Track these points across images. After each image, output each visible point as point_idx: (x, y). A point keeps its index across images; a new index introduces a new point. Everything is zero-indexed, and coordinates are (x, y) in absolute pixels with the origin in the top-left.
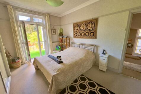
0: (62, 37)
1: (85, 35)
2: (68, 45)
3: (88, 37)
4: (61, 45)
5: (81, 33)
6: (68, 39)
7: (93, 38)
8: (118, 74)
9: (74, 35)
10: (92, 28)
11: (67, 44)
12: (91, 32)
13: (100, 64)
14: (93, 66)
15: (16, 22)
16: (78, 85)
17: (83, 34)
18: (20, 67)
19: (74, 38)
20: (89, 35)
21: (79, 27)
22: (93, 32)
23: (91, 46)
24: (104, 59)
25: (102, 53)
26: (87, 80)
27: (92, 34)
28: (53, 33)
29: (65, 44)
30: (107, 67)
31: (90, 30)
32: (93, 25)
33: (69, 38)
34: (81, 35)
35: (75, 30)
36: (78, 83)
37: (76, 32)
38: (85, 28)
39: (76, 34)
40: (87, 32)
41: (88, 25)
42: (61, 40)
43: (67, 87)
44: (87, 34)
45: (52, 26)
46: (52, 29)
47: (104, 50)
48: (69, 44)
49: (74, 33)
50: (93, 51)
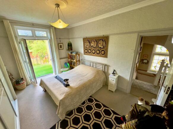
0: (71, 53)
1: (96, 53)
2: (78, 63)
3: (99, 55)
4: (70, 62)
5: (92, 50)
6: (77, 55)
7: (104, 57)
8: (126, 94)
9: (84, 51)
10: (103, 46)
11: (77, 61)
12: (102, 51)
13: (109, 85)
14: (103, 86)
15: (15, 38)
16: (85, 107)
17: (93, 51)
18: (25, 88)
19: (84, 54)
20: (99, 53)
21: (89, 43)
22: (103, 51)
23: (102, 65)
24: (113, 80)
25: (112, 73)
26: (95, 101)
27: (103, 52)
28: (60, 49)
29: (75, 61)
30: (117, 87)
31: (101, 48)
32: (104, 43)
33: (79, 54)
34: (92, 53)
35: (86, 46)
36: (86, 105)
37: (87, 48)
38: (95, 45)
39: (86, 50)
40: (98, 50)
41: (99, 42)
42: (70, 56)
43: (74, 109)
44: (98, 52)
45: (59, 40)
46: (59, 44)
47: (114, 70)
48: (79, 61)
49: (84, 49)
50: (103, 70)
